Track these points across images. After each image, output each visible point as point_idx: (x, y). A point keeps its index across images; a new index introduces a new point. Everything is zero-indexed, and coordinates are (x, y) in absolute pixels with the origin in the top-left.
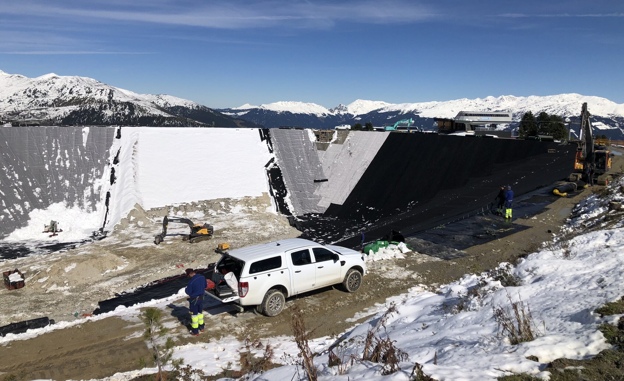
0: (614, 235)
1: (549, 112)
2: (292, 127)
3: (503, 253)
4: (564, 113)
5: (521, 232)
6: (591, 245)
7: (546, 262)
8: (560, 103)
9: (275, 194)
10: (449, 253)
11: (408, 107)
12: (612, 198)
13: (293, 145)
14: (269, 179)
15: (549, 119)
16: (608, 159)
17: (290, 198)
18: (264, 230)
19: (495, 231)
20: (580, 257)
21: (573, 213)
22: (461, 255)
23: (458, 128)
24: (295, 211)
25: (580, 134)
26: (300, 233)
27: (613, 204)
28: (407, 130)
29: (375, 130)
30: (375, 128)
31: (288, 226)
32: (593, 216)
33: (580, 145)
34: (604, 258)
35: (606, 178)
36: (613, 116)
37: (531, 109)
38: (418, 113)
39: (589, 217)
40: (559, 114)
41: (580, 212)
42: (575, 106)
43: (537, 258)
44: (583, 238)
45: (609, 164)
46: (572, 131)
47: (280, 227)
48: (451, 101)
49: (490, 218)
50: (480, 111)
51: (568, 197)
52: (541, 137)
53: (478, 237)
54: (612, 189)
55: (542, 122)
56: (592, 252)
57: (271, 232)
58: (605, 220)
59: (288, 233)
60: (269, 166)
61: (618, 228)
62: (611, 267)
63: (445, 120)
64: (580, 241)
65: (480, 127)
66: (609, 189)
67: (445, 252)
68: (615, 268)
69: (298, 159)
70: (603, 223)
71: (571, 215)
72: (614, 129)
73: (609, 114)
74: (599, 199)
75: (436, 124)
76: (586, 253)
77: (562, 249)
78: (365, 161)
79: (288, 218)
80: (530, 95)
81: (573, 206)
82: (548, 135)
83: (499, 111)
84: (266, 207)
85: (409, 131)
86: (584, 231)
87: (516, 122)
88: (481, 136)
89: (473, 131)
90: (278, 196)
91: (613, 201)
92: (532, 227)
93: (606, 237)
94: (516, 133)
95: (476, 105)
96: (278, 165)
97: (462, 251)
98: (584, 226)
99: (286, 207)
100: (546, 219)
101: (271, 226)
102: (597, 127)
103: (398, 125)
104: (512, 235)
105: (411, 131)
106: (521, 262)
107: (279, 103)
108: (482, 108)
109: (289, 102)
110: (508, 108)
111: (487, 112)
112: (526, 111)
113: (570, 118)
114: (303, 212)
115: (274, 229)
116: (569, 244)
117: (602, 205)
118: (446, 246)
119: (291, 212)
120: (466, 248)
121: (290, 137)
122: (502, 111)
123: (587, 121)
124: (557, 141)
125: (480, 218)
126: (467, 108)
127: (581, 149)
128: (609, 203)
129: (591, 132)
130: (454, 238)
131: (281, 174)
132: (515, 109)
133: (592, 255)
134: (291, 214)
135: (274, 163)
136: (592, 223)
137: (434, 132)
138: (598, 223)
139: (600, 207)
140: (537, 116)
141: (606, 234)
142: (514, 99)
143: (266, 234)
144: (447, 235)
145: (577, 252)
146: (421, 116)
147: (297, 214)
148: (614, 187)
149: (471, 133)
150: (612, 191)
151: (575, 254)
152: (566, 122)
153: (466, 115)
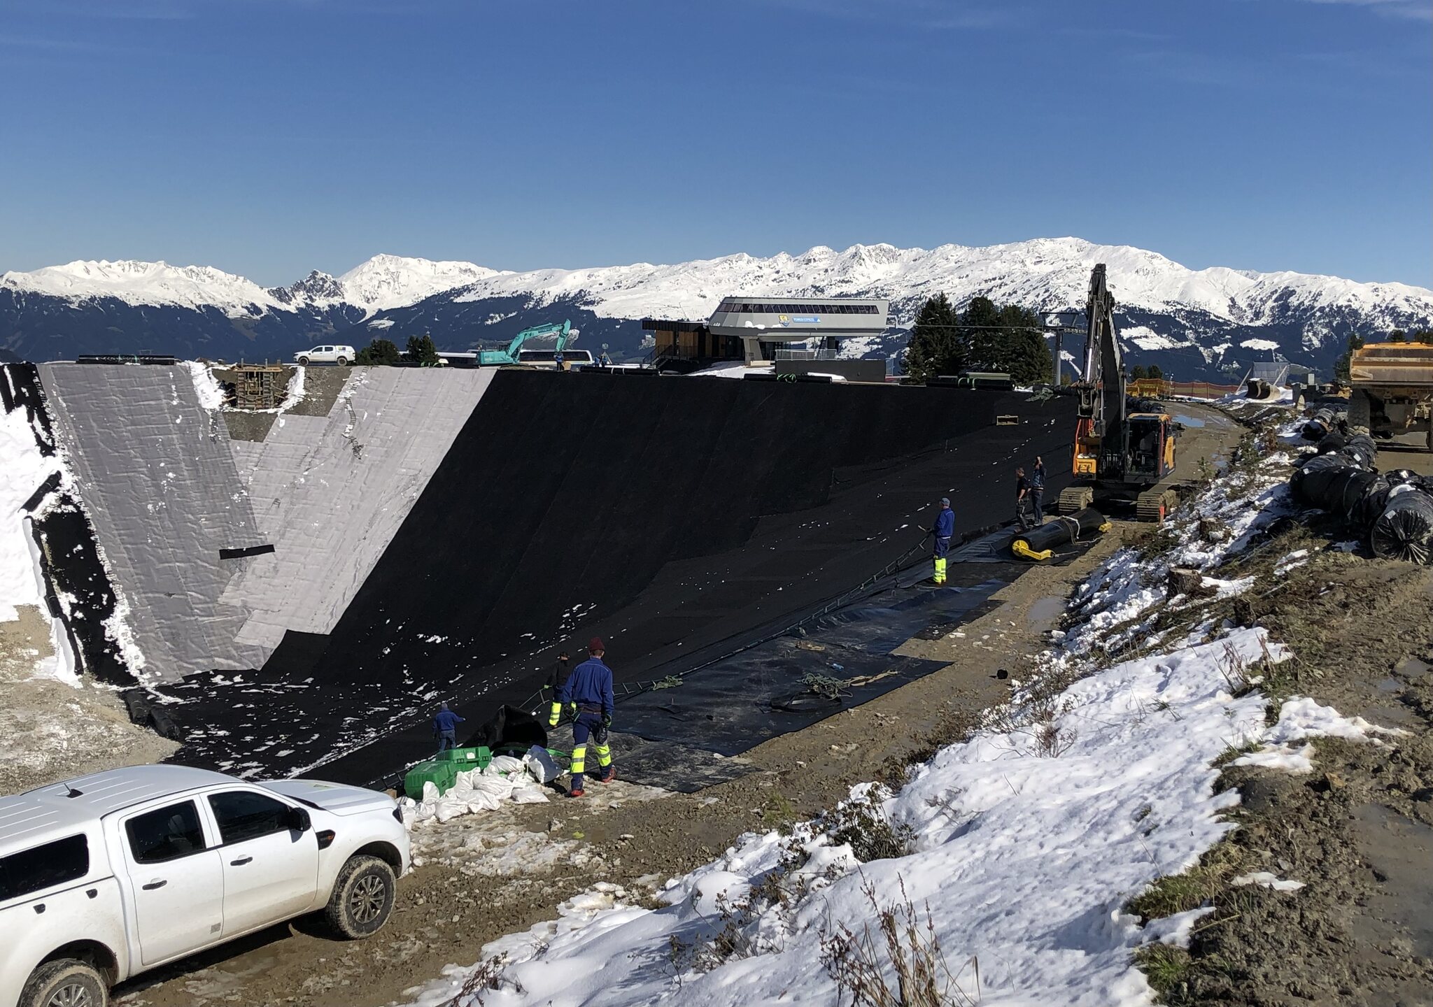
0: (1179, 669)
1: (997, 298)
2: (128, 357)
3: (863, 756)
4: (1041, 298)
5: (920, 682)
6: (1118, 704)
7: (989, 769)
8: (1031, 267)
9: (67, 610)
10: (694, 770)
11: (556, 282)
12: (1178, 557)
13: (133, 423)
14: (43, 557)
15: (999, 320)
16: (1165, 441)
17: (128, 620)
18: (29, 744)
19: (839, 683)
20: (1086, 745)
21: (1069, 610)
22: (732, 773)
23: (722, 352)
24: (148, 669)
25: (1086, 362)
26: (173, 746)
27: (1179, 575)
28: (554, 363)
29: (446, 361)
30: (443, 356)
31: (123, 726)
32: (1126, 618)
33: (1088, 397)
34: (1153, 742)
35: (1161, 499)
36: (1179, 307)
37: (946, 289)
38: (592, 303)
39: (1115, 622)
40: (1027, 304)
41: (1090, 606)
42: (1072, 278)
43: (964, 759)
44: (1094, 686)
45: (1169, 456)
46: (1065, 355)
47: (93, 731)
48: (698, 263)
49: (821, 642)
50: (789, 295)
51: (1055, 563)
52: (974, 375)
53: (785, 709)
54: (1177, 532)
55: (977, 330)
56: (1121, 728)
57: (56, 751)
58: (1157, 627)
59: (125, 749)
60: (41, 507)
61: (1192, 646)
62: (1173, 768)
63: (680, 327)
64: (1088, 697)
65: (790, 347)
66: (1168, 531)
67: (680, 767)
68: (1182, 771)
69: (155, 475)
70: (1151, 634)
71: (1066, 620)
72: (1182, 349)
73: (1168, 303)
74: (1143, 564)
75: (649, 340)
76: (1104, 731)
77: (1035, 725)
78: (412, 472)
79: (122, 695)
80: (942, 244)
81: (1070, 589)
82: (997, 371)
83: (847, 295)
84: (32, 660)
85: (560, 366)
86: (1101, 664)
87: (900, 330)
88: (793, 376)
89: (768, 363)
90: (79, 615)
91: (1179, 567)
92: (951, 664)
93: (1160, 678)
94: (901, 366)
95: (776, 276)
96: (76, 499)
97: (735, 759)
98: (1101, 649)
99: (112, 654)
100: (994, 634)
101: (56, 729)
102: (1136, 341)
103: (525, 344)
104: (890, 695)
105: (568, 365)
106: (916, 777)
107: (76, 268)
108: (794, 284)
109: (114, 265)
110: (878, 284)
111: (810, 299)
112: (930, 295)
113: (1060, 315)
114: (180, 668)
115: (69, 740)
116: (1055, 707)
117: (1150, 582)
118: (685, 744)
119: (134, 672)
120: (749, 749)
121: (123, 394)
122: (859, 294)
123: (1106, 322)
124: (1022, 389)
125: (793, 645)
126: (748, 287)
127: (1089, 412)
128: (1170, 574)
129: (1117, 356)
130: (710, 718)
131: (91, 533)
132: (897, 287)
133: (1120, 737)
134: (133, 680)
135: (60, 494)
136: (1122, 639)
137: (645, 366)
138: (1140, 637)
139: (1144, 588)
140: (962, 311)
141: (1158, 669)
142: (894, 257)
143: (37, 761)
144: (687, 709)
145: (1076, 732)
146: (600, 312)
147: (157, 679)
148: (1181, 526)
149: (762, 368)
150: (1177, 537)
151: (1073, 736)
152: (1048, 329)
153: (746, 308)
